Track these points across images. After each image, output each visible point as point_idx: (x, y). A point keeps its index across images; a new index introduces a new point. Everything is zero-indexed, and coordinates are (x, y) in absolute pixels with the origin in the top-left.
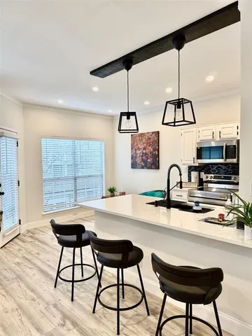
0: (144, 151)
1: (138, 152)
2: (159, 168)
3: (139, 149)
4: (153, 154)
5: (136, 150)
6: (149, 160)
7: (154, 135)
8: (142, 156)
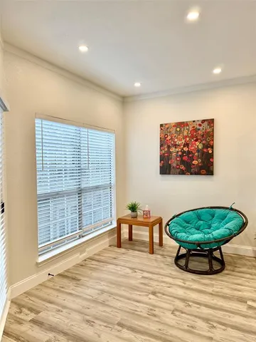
1: (173, 150)
2: (212, 174)
3: (176, 146)
4: (203, 153)
5: (169, 147)
6: (195, 162)
7: (205, 124)
8: (181, 156)
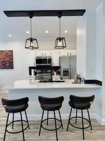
0: (4, 60)
2: (13, 68)
4: (10, 61)
6: (7, 65)
7: (10, 52)
8: (2, 62)
